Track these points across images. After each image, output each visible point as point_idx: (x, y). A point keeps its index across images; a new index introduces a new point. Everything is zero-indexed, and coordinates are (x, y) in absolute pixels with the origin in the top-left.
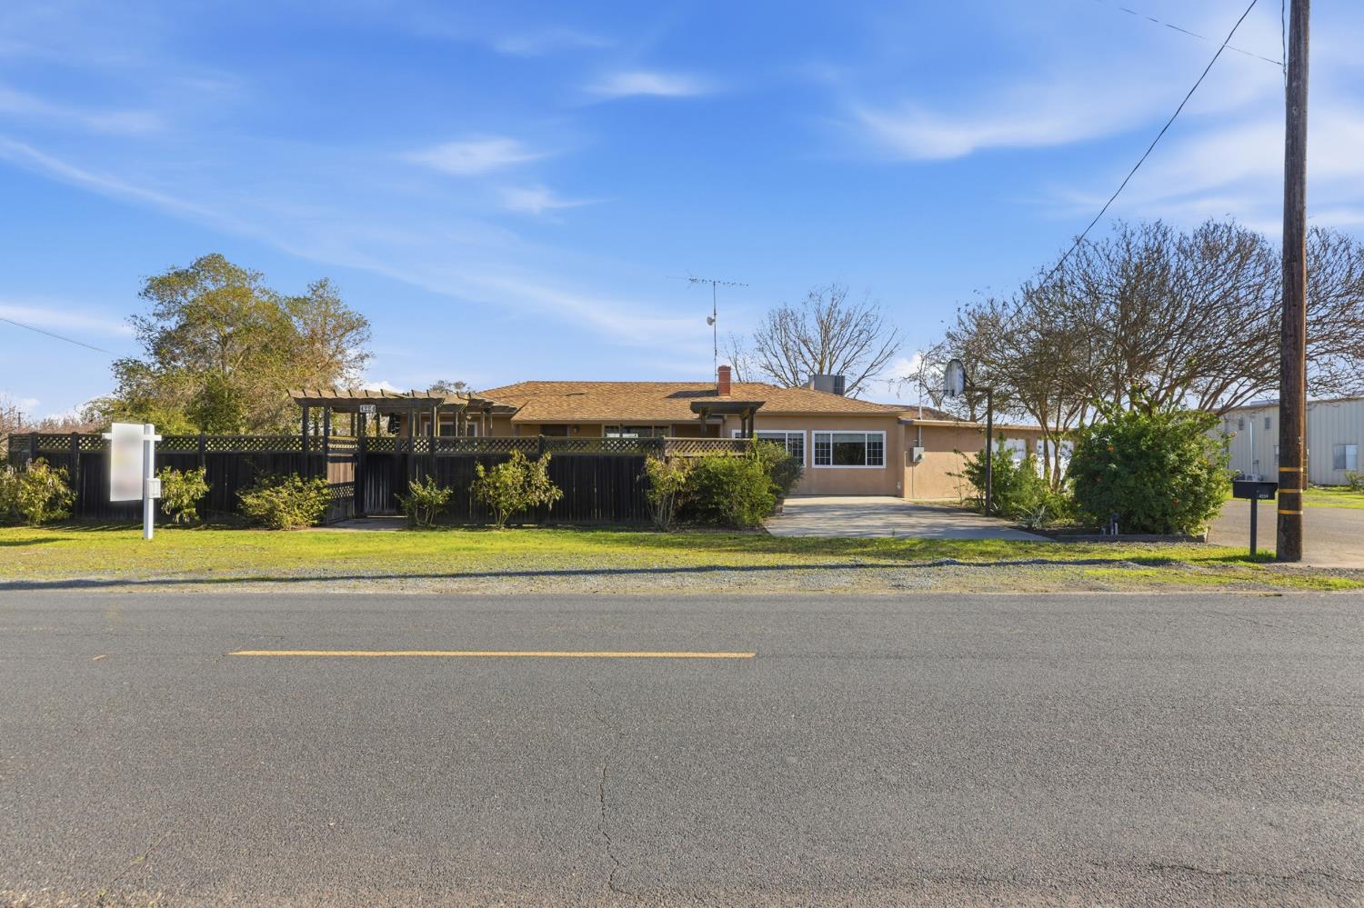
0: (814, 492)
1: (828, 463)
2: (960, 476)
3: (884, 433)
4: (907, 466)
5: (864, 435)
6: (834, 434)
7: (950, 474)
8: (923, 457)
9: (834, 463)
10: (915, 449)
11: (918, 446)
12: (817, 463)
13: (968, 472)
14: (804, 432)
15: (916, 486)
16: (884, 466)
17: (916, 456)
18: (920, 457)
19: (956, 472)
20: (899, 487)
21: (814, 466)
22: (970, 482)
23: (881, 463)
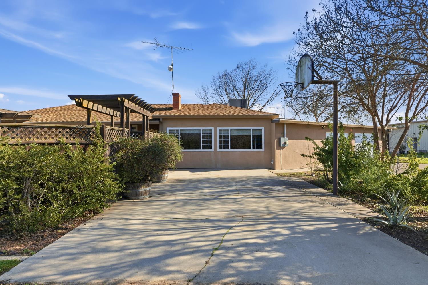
0: (219, 167)
1: (228, 148)
2: (311, 157)
3: (263, 129)
4: (278, 149)
5: (250, 130)
6: (232, 130)
7: (303, 155)
8: (287, 143)
9: (232, 148)
10: (282, 139)
11: (284, 137)
12: (220, 148)
13: (316, 154)
14: (213, 129)
15: (283, 162)
16: (263, 149)
17: (282, 143)
18: (285, 143)
19: (308, 154)
20: (272, 163)
21: (219, 150)
22: (318, 161)
23: (261, 148)
